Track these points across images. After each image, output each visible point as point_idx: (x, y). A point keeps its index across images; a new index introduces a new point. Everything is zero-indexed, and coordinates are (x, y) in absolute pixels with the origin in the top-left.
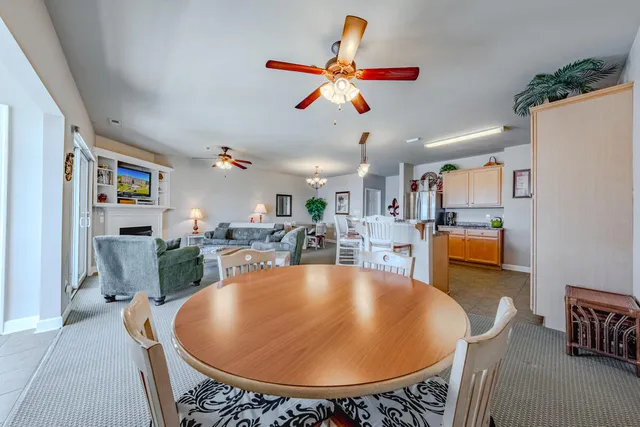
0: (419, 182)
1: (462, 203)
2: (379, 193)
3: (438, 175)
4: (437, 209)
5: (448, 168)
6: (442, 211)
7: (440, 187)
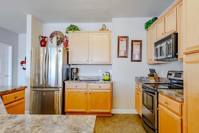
0: (48, 40)
1: (84, 61)
2: (10, 48)
3: (65, 34)
4: (63, 64)
5: (73, 28)
6: (68, 67)
7: (66, 45)
